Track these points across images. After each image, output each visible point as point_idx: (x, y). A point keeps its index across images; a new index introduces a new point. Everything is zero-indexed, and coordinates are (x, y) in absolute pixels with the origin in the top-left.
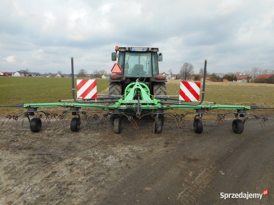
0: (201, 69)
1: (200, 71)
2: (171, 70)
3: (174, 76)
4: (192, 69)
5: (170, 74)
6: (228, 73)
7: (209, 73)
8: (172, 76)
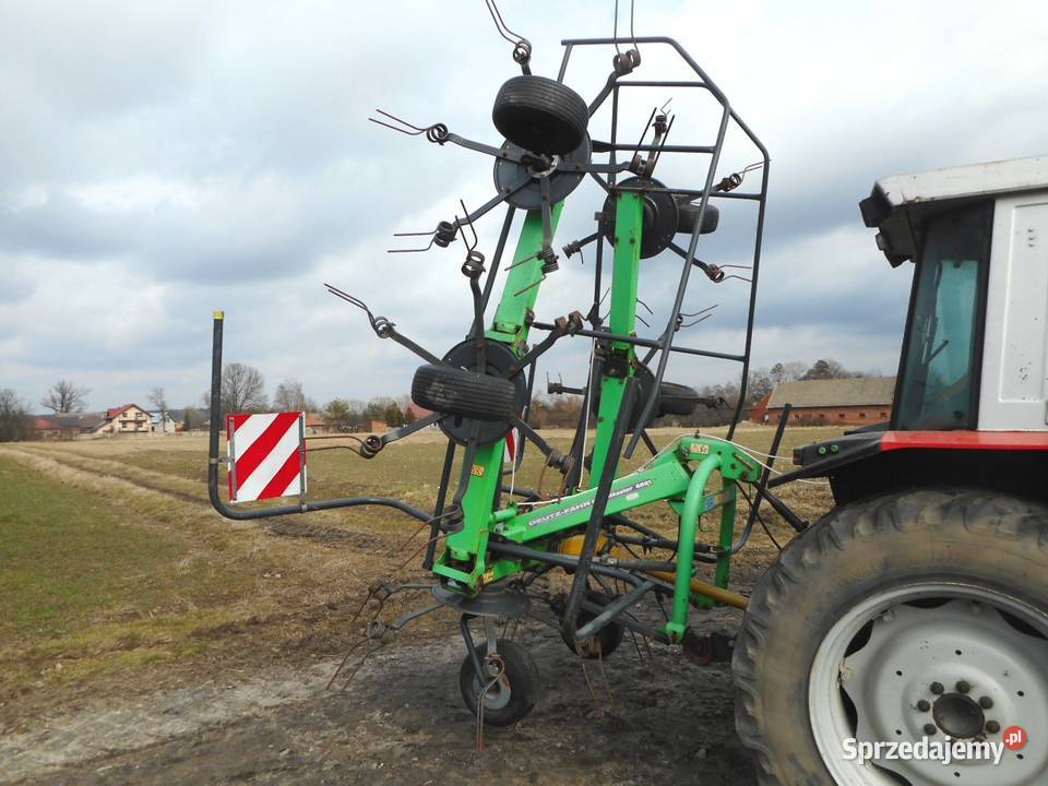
0: (282, 387)
1: (278, 395)
2: (160, 393)
3: (174, 415)
4: (259, 387)
5: (158, 408)
6: (377, 398)
7: (310, 400)
8: (164, 420)
